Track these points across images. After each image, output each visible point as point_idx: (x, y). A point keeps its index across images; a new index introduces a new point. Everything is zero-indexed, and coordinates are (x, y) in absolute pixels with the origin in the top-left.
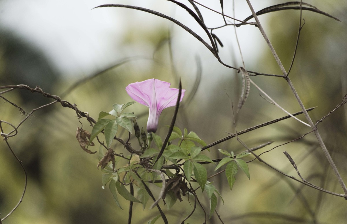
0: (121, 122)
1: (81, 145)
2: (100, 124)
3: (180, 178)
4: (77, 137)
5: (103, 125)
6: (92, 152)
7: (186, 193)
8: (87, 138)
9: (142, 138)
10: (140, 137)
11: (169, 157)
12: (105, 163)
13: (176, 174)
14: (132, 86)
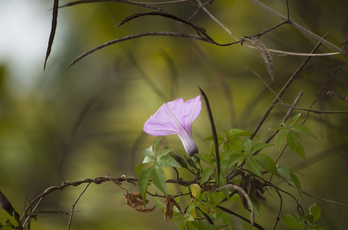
0: (162, 164)
1: (137, 210)
2: (142, 178)
3: (250, 179)
4: (129, 204)
5: (146, 177)
6: (151, 209)
7: (263, 190)
8: (138, 199)
9: (190, 165)
10: (188, 165)
11: (227, 167)
12: (170, 211)
13: (243, 178)
14: (148, 124)
